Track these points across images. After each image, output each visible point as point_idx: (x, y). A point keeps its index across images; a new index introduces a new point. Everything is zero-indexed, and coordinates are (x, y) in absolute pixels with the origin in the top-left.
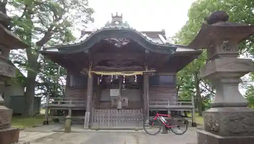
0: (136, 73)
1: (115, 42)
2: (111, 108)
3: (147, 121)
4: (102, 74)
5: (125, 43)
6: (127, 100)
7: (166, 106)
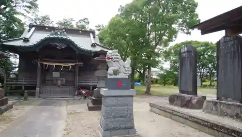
0: (70, 65)
1: (57, 46)
2: (53, 85)
3: (76, 93)
4: (48, 64)
5: (63, 47)
6: (64, 80)
7: (90, 84)
